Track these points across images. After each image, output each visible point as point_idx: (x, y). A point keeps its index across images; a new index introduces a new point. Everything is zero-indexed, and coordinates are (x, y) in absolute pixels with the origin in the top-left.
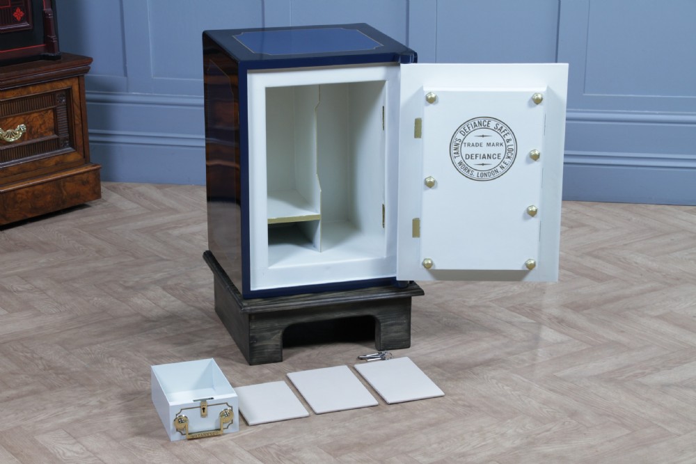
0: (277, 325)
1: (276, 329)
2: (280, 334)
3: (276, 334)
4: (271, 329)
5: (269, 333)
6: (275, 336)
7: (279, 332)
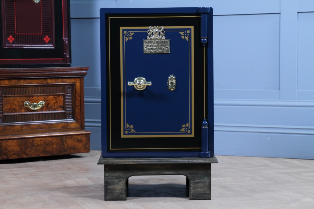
0: (122, 175)
4: (119, 178)
5: (117, 180)
7: (124, 180)
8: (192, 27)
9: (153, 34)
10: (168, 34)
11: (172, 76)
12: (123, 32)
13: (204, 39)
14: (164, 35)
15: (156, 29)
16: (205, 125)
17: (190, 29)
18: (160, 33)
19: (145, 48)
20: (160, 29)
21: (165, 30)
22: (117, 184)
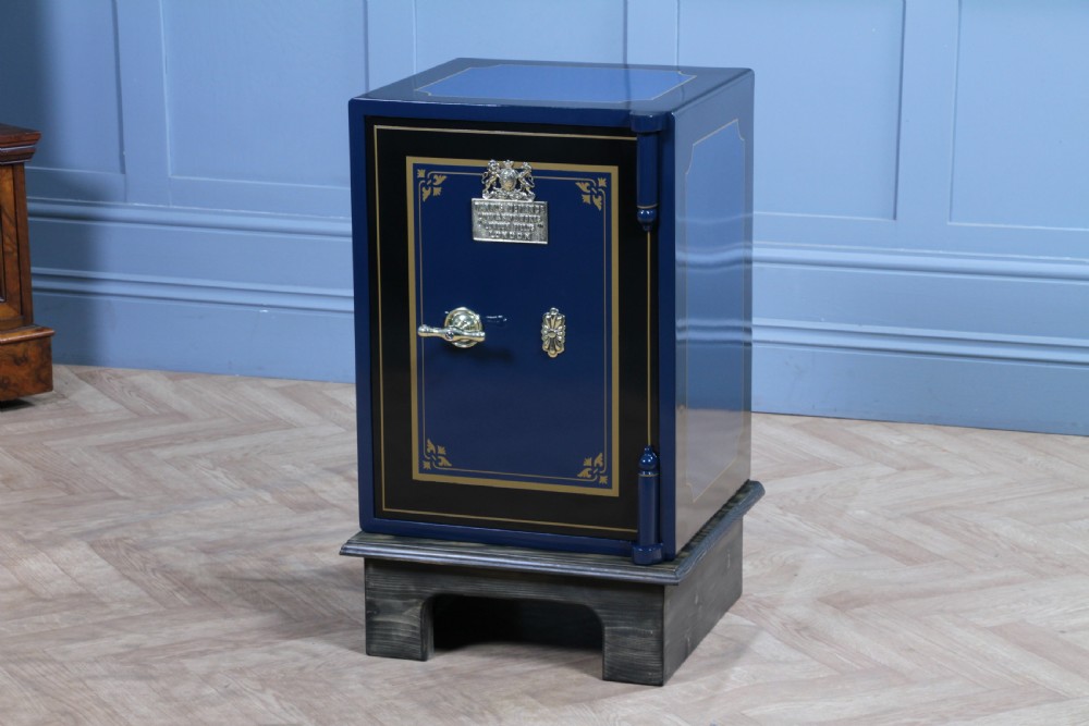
0: (412, 589)
1: (413, 597)
2: (419, 608)
3: (410, 606)
4: (403, 595)
5: (399, 602)
6: (410, 610)
7: (417, 604)
9: (499, 186)
10: (543, 188)
12: (415, 174)
13: (645, 211)
14: (531, 189)
15: (506, 170)
18: (518, 183)
19: (477, 227)
20: (520, 170)
21: (534, 172)
22: (399, 612)
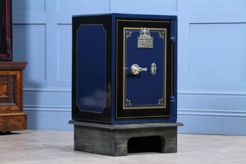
0: (126, 137)
5: (122, 141)
6: (125, 143)
8: (166, 29)
9: (143, 34)
10: (152, 34)
11: (154, 64)
14: (150, 34)
15: (145, 30)
16: (173, 99)
17: (164, 31)
18: (147, 33)
19: (138, 44)
20: (147, 30)
21: (150, 30)
22: (122, 144)
